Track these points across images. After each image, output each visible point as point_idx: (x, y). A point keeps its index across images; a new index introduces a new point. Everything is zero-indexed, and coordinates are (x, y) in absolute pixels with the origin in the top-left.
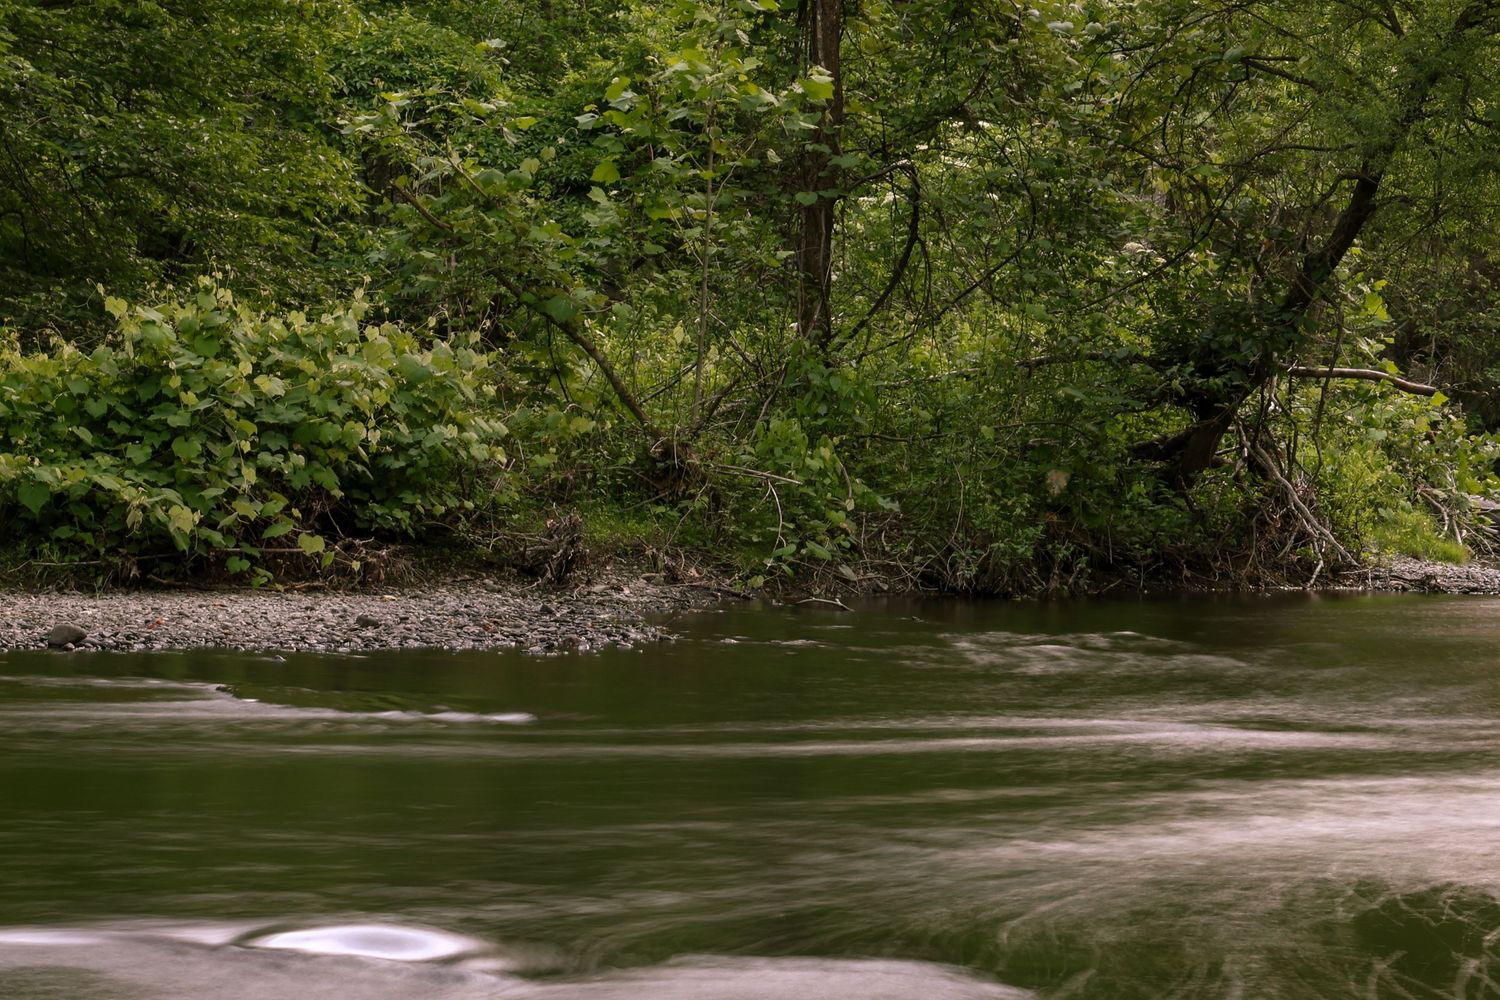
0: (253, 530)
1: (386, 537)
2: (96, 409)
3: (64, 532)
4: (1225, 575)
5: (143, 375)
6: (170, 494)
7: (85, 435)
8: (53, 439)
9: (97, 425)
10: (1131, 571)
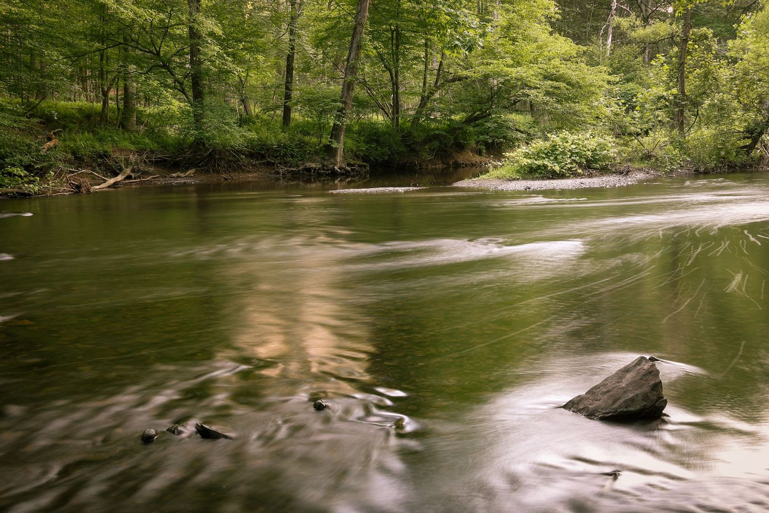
0: (570, 169)
1: (595, 169)
2: (546, 152)
3: (539, 171)
4: (755, 167)
5: (554, 146)
6: (556, 164)
7: (544, 156)
8: (538, 157)
9: (546, 154)
10: (737, 167)
